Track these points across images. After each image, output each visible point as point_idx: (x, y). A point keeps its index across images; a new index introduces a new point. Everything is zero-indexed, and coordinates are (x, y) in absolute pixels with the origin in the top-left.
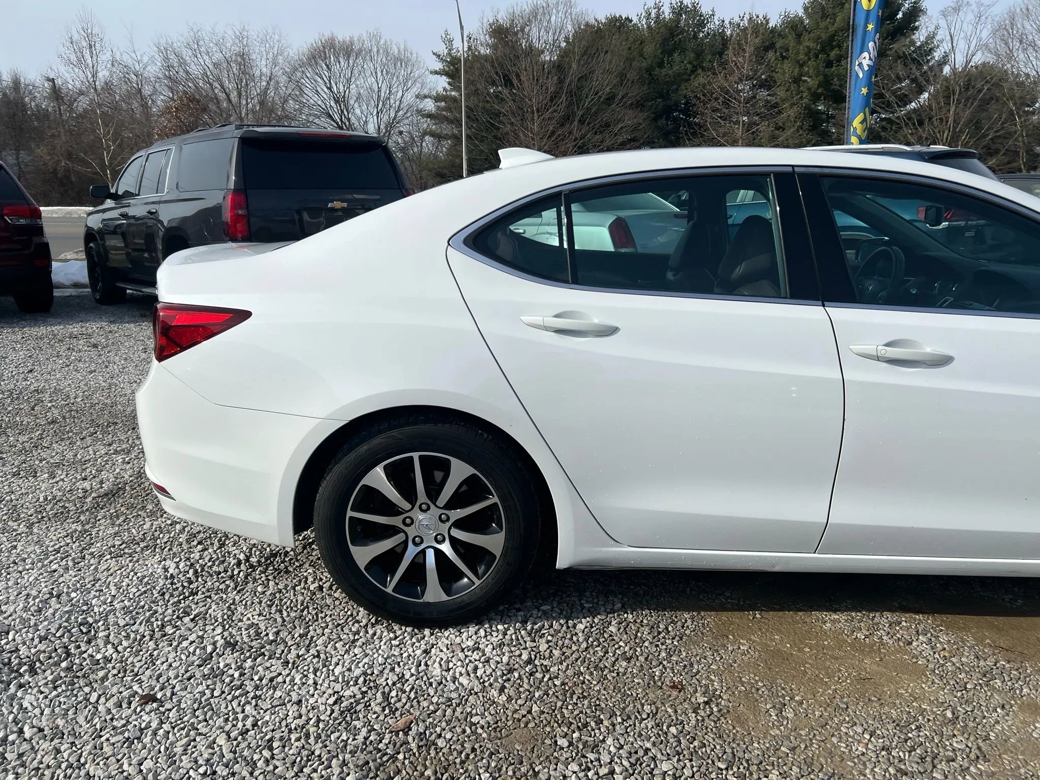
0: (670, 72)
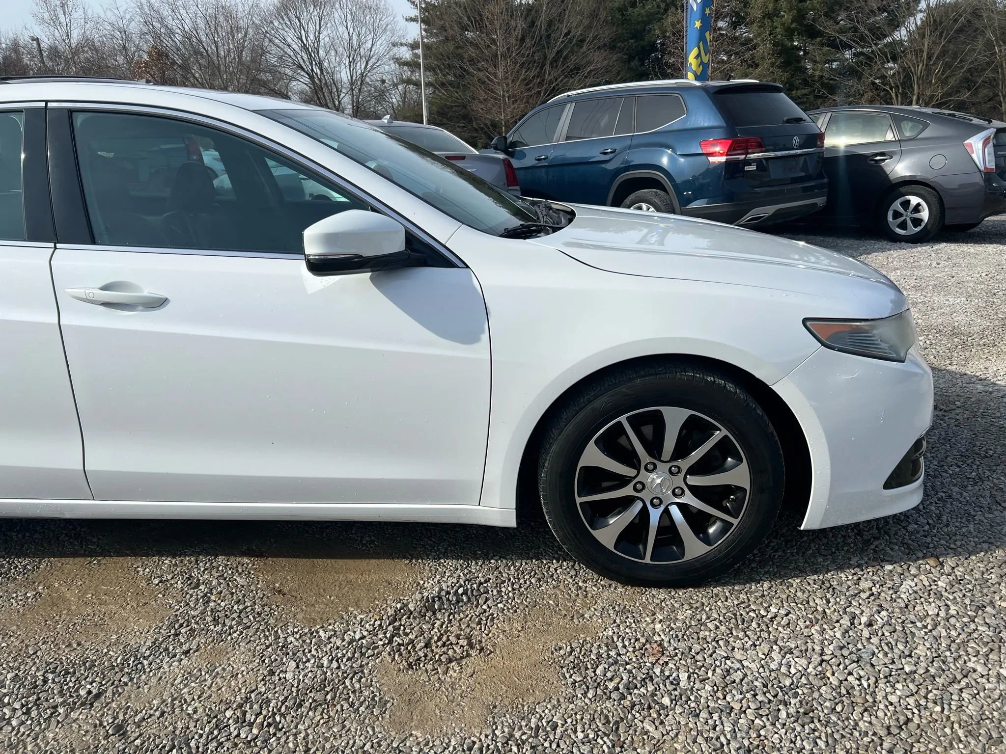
0: (642, 12)
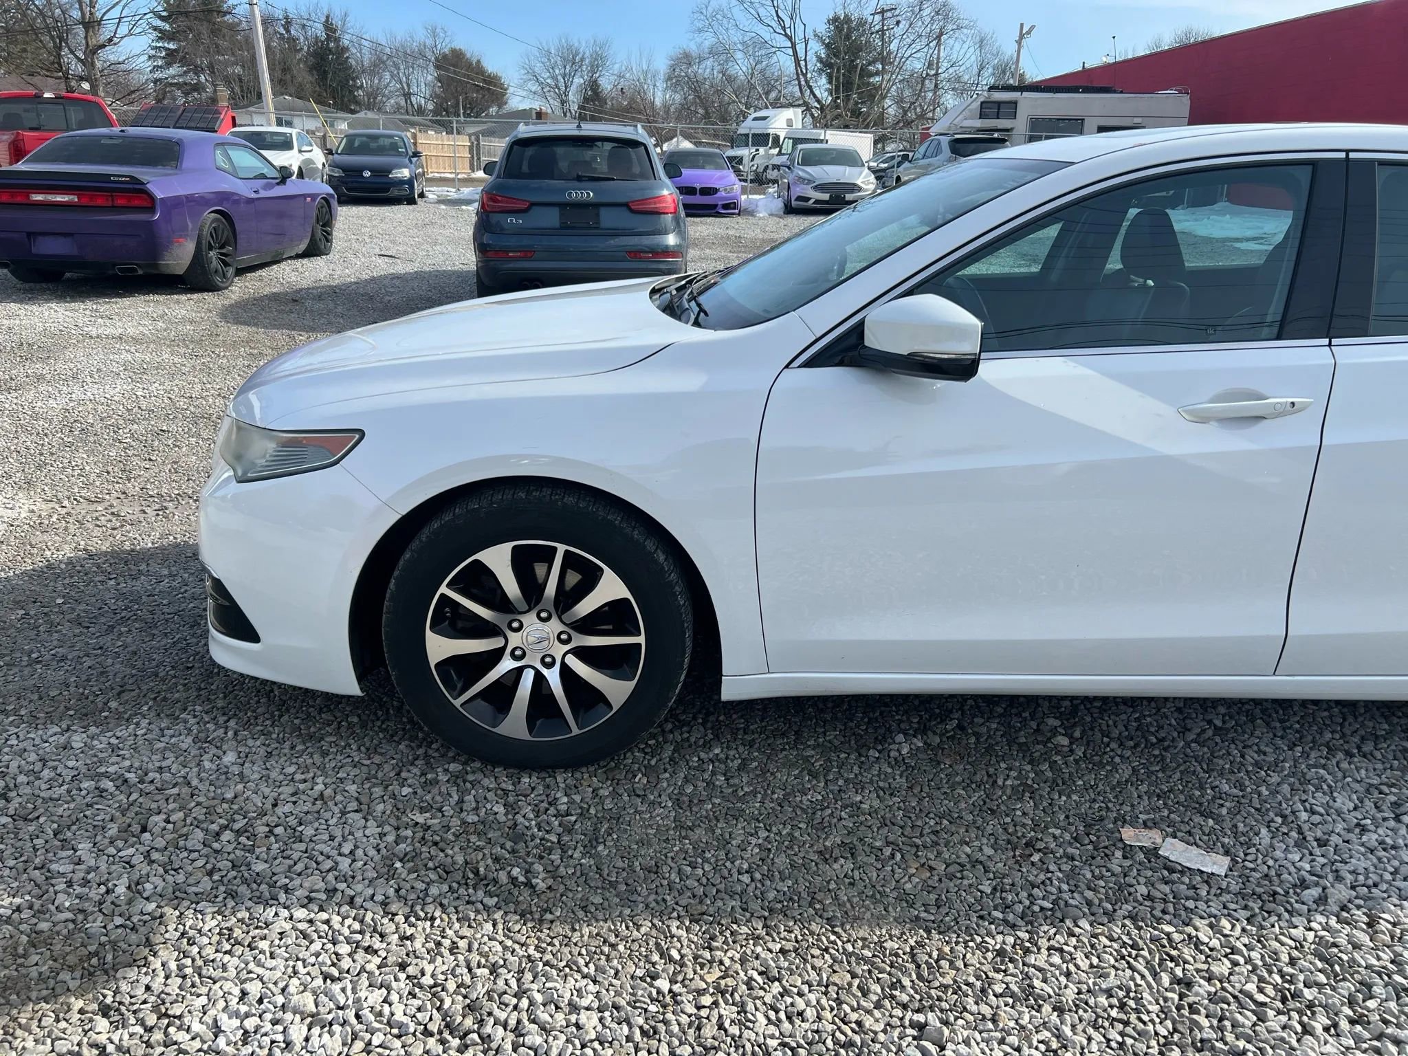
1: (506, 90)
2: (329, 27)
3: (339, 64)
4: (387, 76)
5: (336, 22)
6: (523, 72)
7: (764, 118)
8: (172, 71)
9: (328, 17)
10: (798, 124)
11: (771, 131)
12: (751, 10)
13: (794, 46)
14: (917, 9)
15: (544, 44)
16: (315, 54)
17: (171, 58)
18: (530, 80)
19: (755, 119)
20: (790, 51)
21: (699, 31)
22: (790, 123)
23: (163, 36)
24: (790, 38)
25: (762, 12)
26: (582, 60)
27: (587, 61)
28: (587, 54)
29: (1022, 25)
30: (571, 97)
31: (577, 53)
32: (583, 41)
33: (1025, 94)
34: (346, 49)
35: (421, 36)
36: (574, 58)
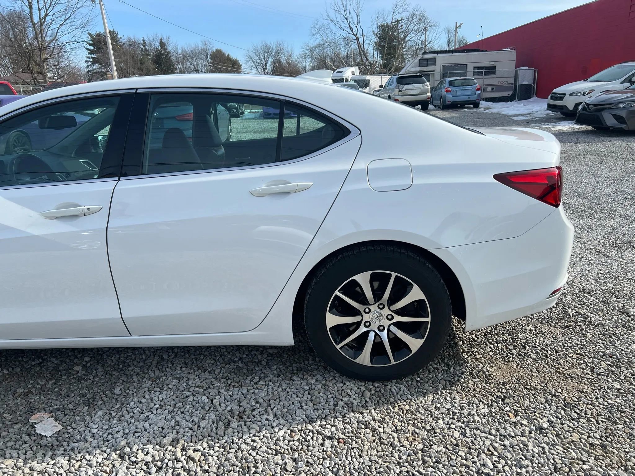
1: (241, 66)
2: (162, 44)
3: (167, 59)
4: (188, 63)
5: (165, 41)
6: (246, 57)
7: (341, 72)
8: (95, 67)
9: (161, 40)
10: (357, 73)
11: (345, 78)
12: (338, 25)
13: (357, 39)
14: (410, 19)
15: (255, 45)
16: (156, 56)
17: (95, 61)
18: (250, 61)
19: (338, 72)
20: (356, 41)
21: (314, 35)
22: (353, 73)
23: (91, 52)
24: (355, 36)
25: (343, 25)
26: (272, 51)
27: (274, 51)
28: (274, 48)
29: (456, 23)
30: (267, 67)
31: (270, 48)
32: (272, 42)
33: (439, 55)
34: (169, 53)
35: (200, 46)
36: (268, 50)
